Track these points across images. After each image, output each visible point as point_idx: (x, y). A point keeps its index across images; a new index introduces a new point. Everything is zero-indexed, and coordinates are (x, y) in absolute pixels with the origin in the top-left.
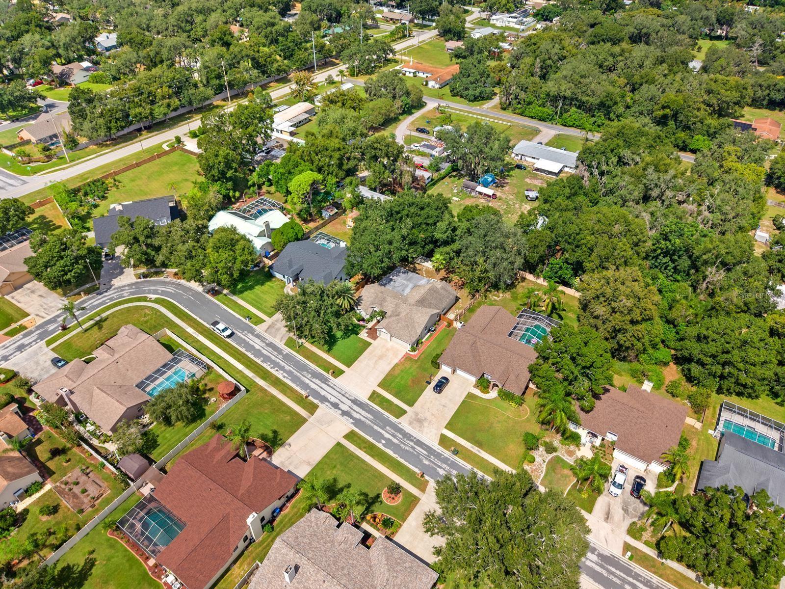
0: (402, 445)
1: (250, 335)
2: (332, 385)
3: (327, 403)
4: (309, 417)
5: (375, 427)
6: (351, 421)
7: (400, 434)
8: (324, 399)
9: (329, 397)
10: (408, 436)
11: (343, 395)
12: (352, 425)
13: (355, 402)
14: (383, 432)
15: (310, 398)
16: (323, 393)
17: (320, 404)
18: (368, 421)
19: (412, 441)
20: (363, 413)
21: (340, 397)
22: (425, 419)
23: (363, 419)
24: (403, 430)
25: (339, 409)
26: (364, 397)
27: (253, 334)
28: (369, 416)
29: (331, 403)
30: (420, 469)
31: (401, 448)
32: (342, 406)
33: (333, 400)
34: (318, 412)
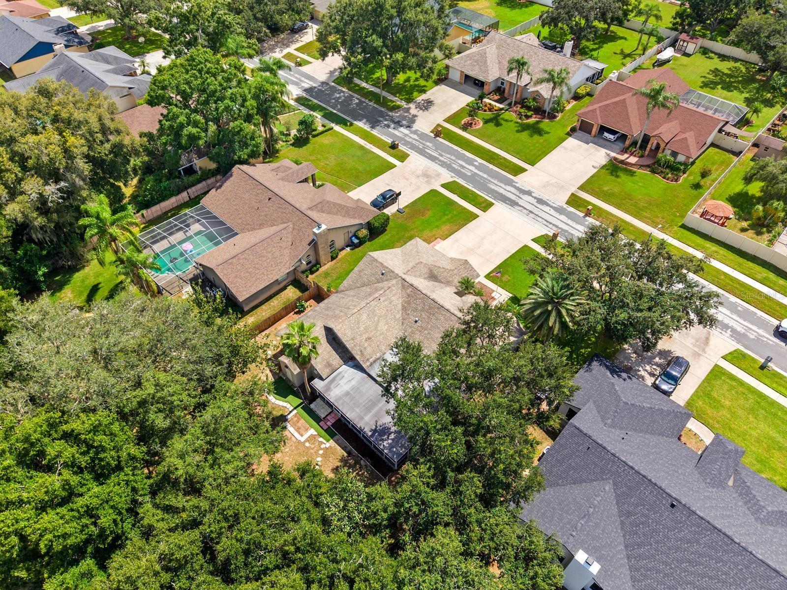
0: (454, 158)
1: (739, 329)
2: (551, 226)
3: (554, 205)
4: (576, 191)
5: (485, 176)
6: (517, 185)
7: (454, 168)
8: (557, 210)
9: (552, 212)
10: (443, 164)
11: (531, 212)
12: (516, 181)
13: (513, 203)
14: (476, 171)
15: (582, 215)
16: (563, 218)
17: (565, 206)
18: (496, 182)
19: (440, 161)
20: (501, 191)
21: (536, 211)
22: (418, 176)
23: (503, 185)
24: (450, 171)
25: (535, 198)
26: (499, 208)
27: (734, 331)
28: (493, 187)
29: (548, 205)
30: (438, 140)
31: (455, 156)
32: (534, 201)
33: (547, 209)
34: (566, 197)
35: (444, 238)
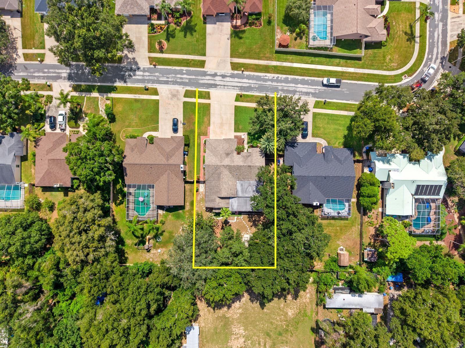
0: (174, 76)
1: (313, 91)
2: (235, 88)
3: (229, 75)
4: (231, 60)
5: (194, 77)
6: (209, 73)
7: (179, 82)
8: (232, 76)
9: (231, 79)
10: (175, 83)
11: (224, 85)
12: (206, 70)
13: (215, 86)
14: (188, 77)
15: (241, 72)
16: (236, 80)
17: (232, 72)
18: (200, 78)
19: (171, 82)
20: (206, 82)
21: (225, 83)
22: (172, 99)
23: (203, 78)
24: (179, 85)
25: (220, 76)
26: (213, 92)
27: (312, 93)
28: (202, 82)
29: (227, 76)
30: (158, 68)
31: (173, 74)
32: (220, 78)
33: (228, 79)
34: (229, 67)
35: (209, 124)
